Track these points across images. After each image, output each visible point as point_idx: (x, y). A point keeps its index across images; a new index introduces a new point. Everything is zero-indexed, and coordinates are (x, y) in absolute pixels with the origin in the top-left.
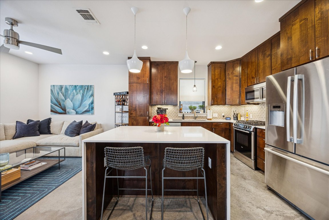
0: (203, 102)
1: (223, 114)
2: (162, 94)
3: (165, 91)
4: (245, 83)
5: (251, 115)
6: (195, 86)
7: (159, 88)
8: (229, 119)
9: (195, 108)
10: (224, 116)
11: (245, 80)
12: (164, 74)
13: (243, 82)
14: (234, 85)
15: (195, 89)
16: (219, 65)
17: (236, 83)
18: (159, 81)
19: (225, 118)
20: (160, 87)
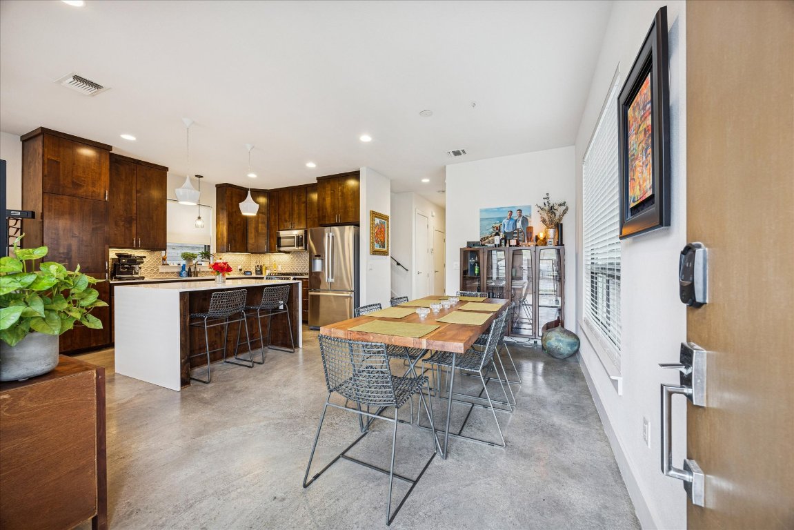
0: (205, 246)
1: (240, 267)
2: (131, 227)
3: (138, 221)
4: (275, 224)
5: (280, 266)
6: (199, 218)
7: (121, 212)
8: (249, 273)
9: (194, 257)
10: (241, 270)
11: (275, 221)
12: (134, 185)
13: (273, 223)
14: (260, 225)
15: (199, 223)
16: (238, 190)
17: (263, 223)
18: (122, 197)
19: (243, 272)
20: (126, 210)
